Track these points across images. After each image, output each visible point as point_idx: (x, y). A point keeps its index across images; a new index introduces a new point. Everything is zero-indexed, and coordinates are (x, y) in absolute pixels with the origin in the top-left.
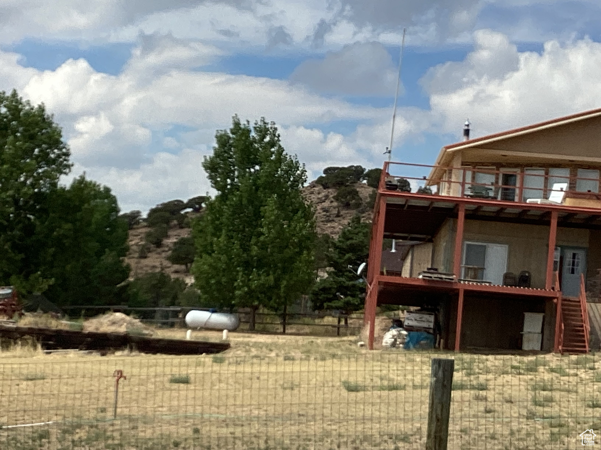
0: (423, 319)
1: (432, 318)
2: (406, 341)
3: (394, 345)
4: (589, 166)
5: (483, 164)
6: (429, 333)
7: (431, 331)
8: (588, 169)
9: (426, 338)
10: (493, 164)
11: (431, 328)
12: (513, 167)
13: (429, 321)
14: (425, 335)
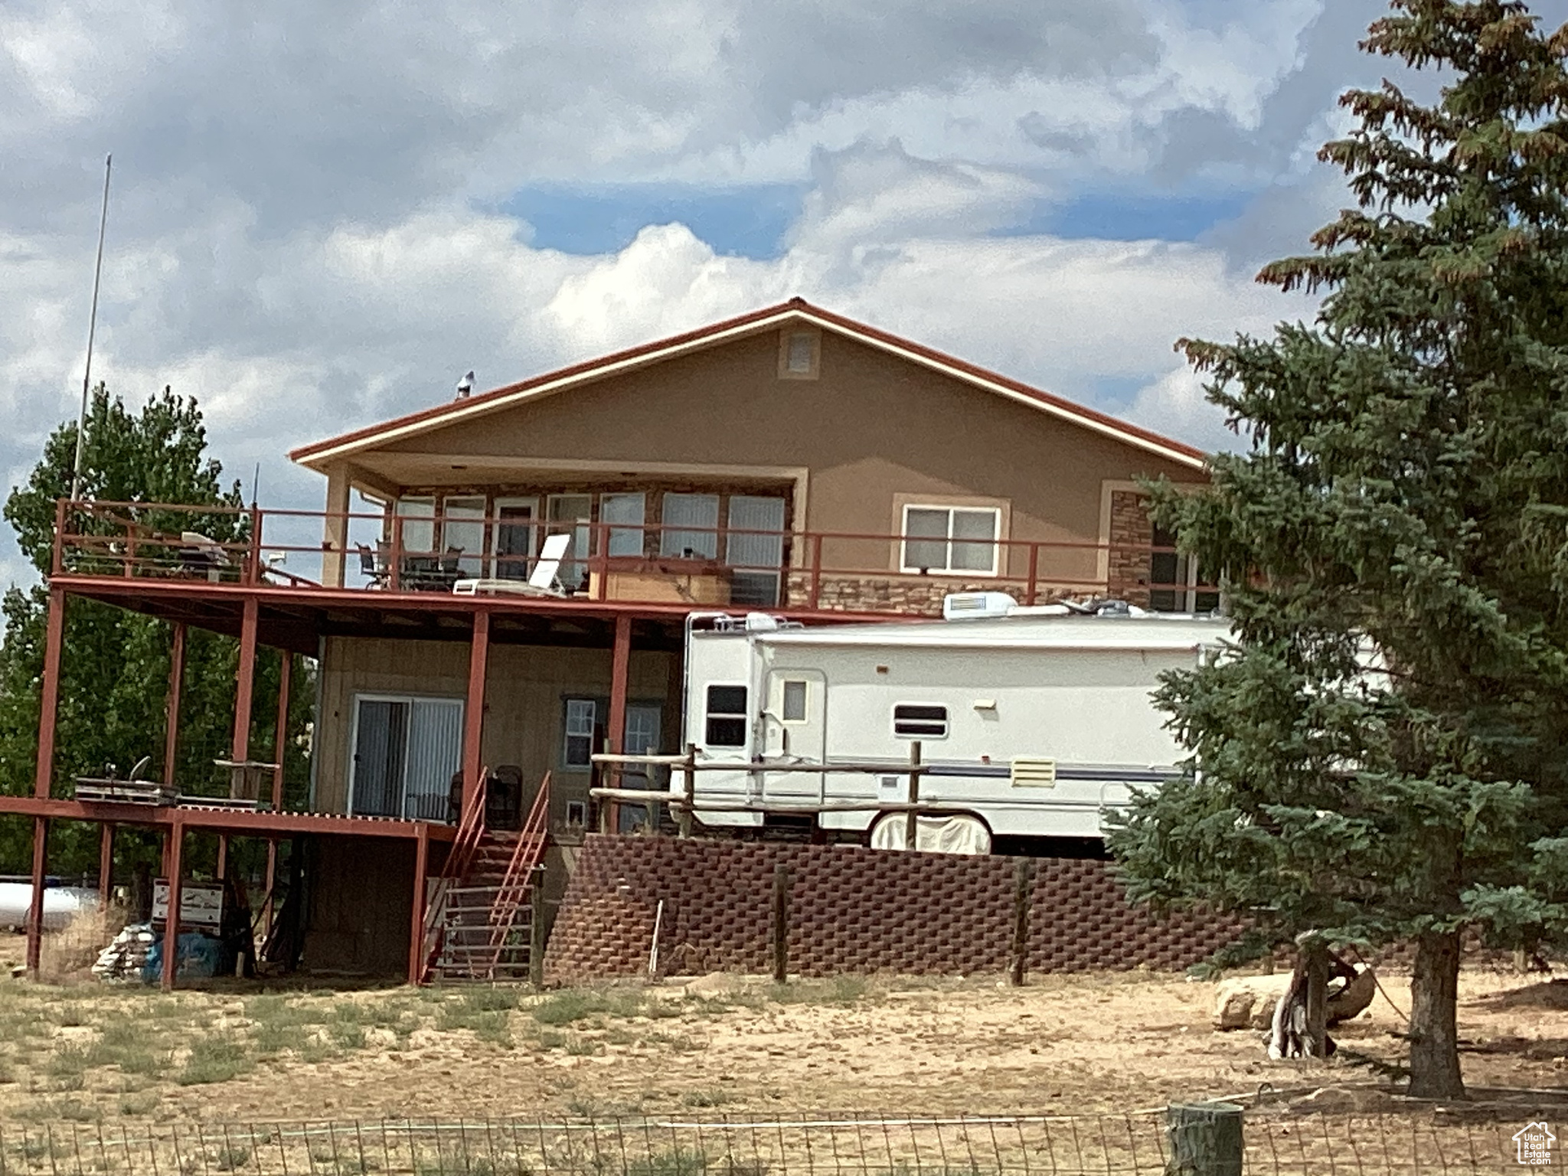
0: (196, 901)
1: (218, 898)
2: (150, 957)
3: (118, 967)
4: (691, 485)
5: (457, 490)
6: (208, 935)
7: (217, 932)
8: (692, 492)
9: (200, 950)
10: (481, 489)
11: (216, 925)
12: (522, 495)
13: (208, 906)
14: (198, 939)
